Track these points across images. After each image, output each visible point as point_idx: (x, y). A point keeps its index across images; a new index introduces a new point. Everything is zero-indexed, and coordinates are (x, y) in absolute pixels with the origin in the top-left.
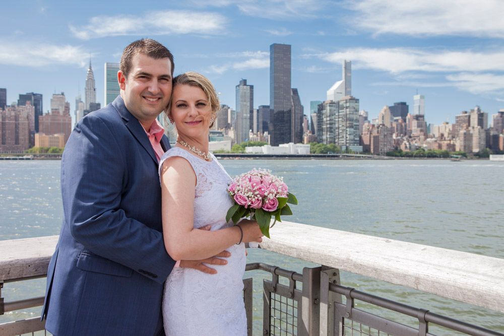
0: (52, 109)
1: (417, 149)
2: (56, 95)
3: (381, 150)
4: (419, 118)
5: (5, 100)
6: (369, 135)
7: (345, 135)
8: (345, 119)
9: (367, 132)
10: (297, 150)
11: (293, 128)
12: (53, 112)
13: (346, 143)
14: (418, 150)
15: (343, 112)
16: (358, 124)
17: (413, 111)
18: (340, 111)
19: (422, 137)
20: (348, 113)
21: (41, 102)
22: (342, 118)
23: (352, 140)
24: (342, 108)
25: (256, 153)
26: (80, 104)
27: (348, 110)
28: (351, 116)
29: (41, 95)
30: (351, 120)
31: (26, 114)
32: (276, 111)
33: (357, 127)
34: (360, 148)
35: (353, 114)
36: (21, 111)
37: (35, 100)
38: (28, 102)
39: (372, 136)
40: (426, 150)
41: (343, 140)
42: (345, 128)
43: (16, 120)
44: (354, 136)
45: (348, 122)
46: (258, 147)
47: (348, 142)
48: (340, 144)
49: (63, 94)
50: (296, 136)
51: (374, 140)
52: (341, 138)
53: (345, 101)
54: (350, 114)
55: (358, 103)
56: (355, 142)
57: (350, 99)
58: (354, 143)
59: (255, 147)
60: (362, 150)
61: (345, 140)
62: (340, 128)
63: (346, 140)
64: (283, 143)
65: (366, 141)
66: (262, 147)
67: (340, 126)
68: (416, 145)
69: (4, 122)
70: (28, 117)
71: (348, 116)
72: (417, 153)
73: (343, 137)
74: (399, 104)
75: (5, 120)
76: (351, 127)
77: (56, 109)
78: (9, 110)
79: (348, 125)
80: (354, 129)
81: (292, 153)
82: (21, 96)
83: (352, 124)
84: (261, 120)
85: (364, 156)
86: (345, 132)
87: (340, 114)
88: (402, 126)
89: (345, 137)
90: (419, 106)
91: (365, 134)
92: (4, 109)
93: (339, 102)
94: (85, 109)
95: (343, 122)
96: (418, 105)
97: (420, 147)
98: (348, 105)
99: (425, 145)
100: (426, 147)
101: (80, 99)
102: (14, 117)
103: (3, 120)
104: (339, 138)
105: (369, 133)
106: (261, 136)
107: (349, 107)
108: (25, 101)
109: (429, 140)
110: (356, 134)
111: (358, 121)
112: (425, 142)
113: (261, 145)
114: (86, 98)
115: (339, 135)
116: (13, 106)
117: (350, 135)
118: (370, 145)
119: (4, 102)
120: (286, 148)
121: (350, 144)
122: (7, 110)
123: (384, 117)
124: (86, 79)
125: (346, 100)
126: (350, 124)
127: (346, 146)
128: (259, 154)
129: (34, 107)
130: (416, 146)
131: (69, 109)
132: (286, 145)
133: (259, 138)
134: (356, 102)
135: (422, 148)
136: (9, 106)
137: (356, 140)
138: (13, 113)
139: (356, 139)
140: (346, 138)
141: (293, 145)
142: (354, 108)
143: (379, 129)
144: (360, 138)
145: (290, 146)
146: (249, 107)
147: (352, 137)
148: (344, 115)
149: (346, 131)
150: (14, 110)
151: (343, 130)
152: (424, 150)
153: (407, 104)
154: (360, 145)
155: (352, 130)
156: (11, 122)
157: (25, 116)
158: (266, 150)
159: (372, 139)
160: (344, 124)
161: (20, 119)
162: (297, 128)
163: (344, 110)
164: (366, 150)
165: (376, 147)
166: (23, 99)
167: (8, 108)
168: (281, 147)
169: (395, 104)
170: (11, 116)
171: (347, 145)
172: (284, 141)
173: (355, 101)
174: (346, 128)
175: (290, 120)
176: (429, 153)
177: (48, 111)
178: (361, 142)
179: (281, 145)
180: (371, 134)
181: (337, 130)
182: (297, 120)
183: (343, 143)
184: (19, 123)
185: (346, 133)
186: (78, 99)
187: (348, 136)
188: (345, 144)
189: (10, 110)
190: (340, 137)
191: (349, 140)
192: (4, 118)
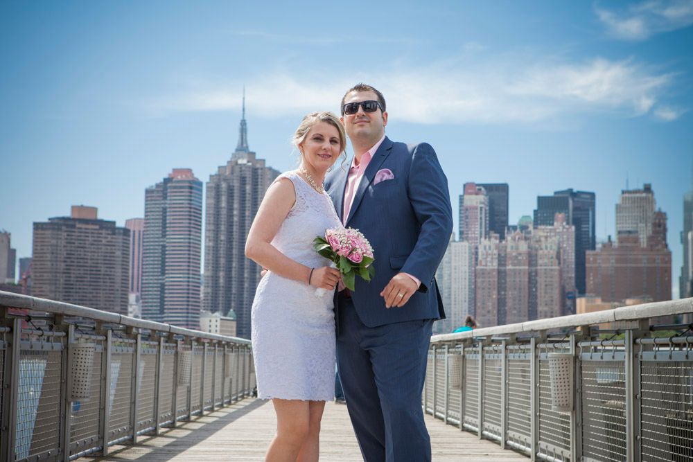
0: (619, 232)
2: (629, 192)
5: (506, 214)
12: (621, 241)
21: (590, 213)
29: (593, 195)
31: (555, 247)
36: (543, 239)
37: (575, 209)
38: (560, 216)
43: (530, 264)
49: (648, 189)
69: (502, 268)
70: (558, 257)
75: (505, 265)
77: (630, 232)
78: (514, 239)
82: (541, 200)
92: (502, 238)
102: (524, 258)
103: (499, 265)
108: (553, 214)
116: (524, 228)
119: (503, 218)
122: (509, 238)
129: (573, 228)
131: (665, 230)
136: (515, 228)
138: (523, 246)
150: (526, 239)
156: (519, 268)
157: (553, 253)
161: (540, 262)
166: (548, 207)
167: (513, 234)
170: (520, 254)
177: (610, 237)
184: (536, 272)
189: (517, 237)
192: (502, 260)
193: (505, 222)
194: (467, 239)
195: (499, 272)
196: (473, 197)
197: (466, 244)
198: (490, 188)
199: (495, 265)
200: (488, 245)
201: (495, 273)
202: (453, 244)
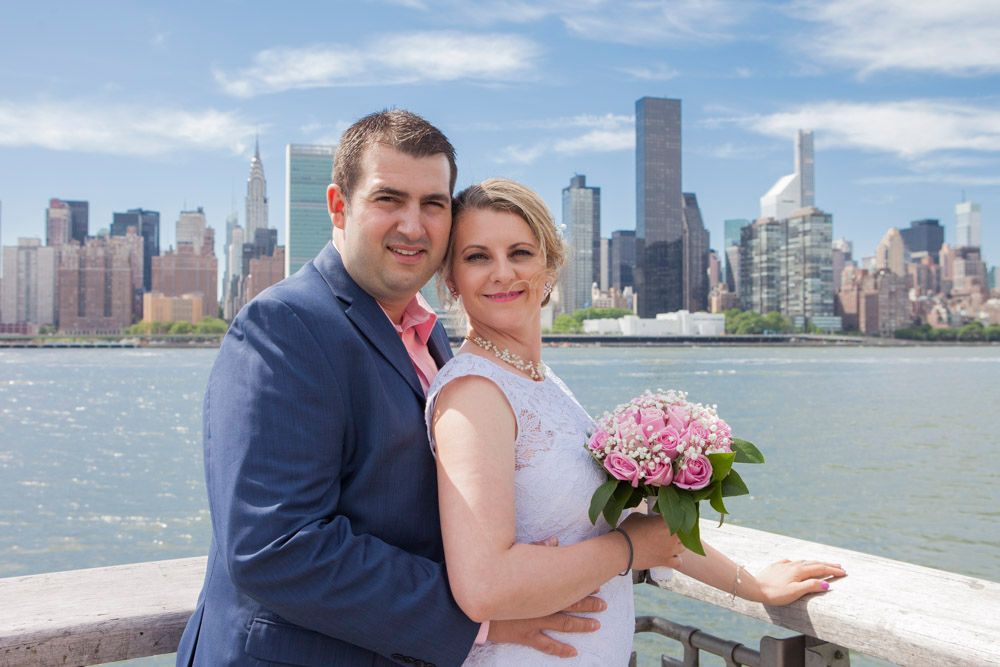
0: (179, 243)
1: (965, 323)
2: (186, 213)
3: (884, 326)
4: (970, 255)
5: (86, 226)
6: (854, 293)
7: (801, 293)
8: (802, 257)
9: (850, 287)
10: (696, 327)
11: (686, 279)
12: (180, 249)
13: (805, 311)
14: (968, 326)
15: (797, 242)
16: (829, 268)
17: (955, 238)
18: (790, 240)
19: (977, 296)
20: (808, 244)
21: (156, 228)
22: (795, 255)
23: (817, 304)
24: (796, 234)
25: (606, 333)
26: (235, 232)
27: (808, 238)
28: (816, 252)
29: (158, 214)
30: (816, 260)
31: (127, 254)
32: (648, 243)
33: (829, 274)
34: (836, 322)
35: (819, 247)
36: (117, 247)
37: (144, 224)
38: (131, 228)
39: (862, 294)
40: (986, 325)
41: (797, 305)
42: (801, 278)
43: (106, 266)
44: (823, 295)
45: (808, 265)
46: (612, 320)
47: (808, 308)
48: (790, 314)
49: (200, 211)
50: (694, 295)
51: (867, 303)
52: (792, 299)
53: (800, 220)
54: (812, 247)
55: (831, 222)
56: (823, 308)
57: (813, 215)
58: (823, 311)
59: (604, 320)
60: (839, 326)
61: (802, 305)
62: (790, 279)
63: (805, 305)
64: (666, 311)
65: (849, 305)
66: (620, 320)
67: (791, 273)
68: (963, 313)
69: (82, 269)
70: (130, 261)
71: (808, 252)
72: (965, 333)
73: (797, 298)
74: (921, 223)
75: (84, 267)
76: (816, 274)
77: (187, 243)
78: (92, 246)
79: (808, 271)
80: (823, 280)
81: (685, 332)
82: (118, 217)
83: (818, 268)
84: (617, 262)
85: (845, 338)
86: (801, 287)
87: (791, 246)
88: (929, 271)
89: (802, 299)
90: (969, 228)
91: (847, 291)
92: (82, 244)
93: (787, 222)
94: (245, 241)
95: (796, 264)
96: (965, 224)
97: (972, 319)
98: (808, 226)
99: (983, 315)
100: (986, 319)
101: (236, 221)
102: (102, 261)
103: (80, 266)
104: (788, 300)
105: (856, 288)
106: (616, 296)
107: (810, 231)
108: (126, 227)
109: (992, 302)
110: (827, 292)
111: (831, 263)
112: (983, 307)
113: (617, 316)
114: (248, 220)
115: (788, 293)
116: (101, 237)
117: (813, 292)
118: (857, 315)
119: (84, 229)
120: (671, 322)
121: (813, 312)
122: (89, 245)
123: (889, 254)
124: (249, 180)
125: (804, 217)
126: (812, 268)
127: (804, 316)
128: (613, 335)
129: (142, 239)
130: (963, 317)
131: (213, 242)
132: (671, 316)
133: (613, 301)
134: (826, 221)
135: (977, 320)
136: (93, 237)
137: (827, 305)
138: (100, 252)
139: (826, 301)
140: (805, 299)
141: (686, 316)
142: (822, 234)
143: (879, 279)
144: (836, 299)
145: (680, 318)
146: (591, 235)
147: (817, 297)
148: (798, 250)
149: (805, 284)
150: (103, 246)
151: (798, 283)
152: (981, 325)
153: (941, 223)
154: (836, 315)
155: (818, 281)
156: (97, 269)
157: (125, 258)
158: (627, 326)
159: (863, 301)
160: (800, 268)
161: (114, 265)
162: (697, 278)
163: (800, 239)
164: (850, 326)
165: (872, 319)
166: (122, 222)
167: (91, 241)
168: (660, 321)
169: (913, 223)
170: (97, 258)
171: (808, 314)
172: (666, 308)
173: (822, 219)
174: (805, 277)
175: (680, 262)
176: (992, 332)
177: (171, 247)
178: (837, 308)
179: (660, 317)
180: (859, 289)
181: (784, 282)
182: (695, 262)
183: (797, 311)
184: (111, 274)
185: (805, 290)
186: (230, 220)
187: (808, 295)
188: (802, 313)
189: (95, 245)
190: (791, 296)
191: (812, 304)
192: (82, 263)
193: (85, 232)
194: (52, 245)
195: (80, 273)
196: (58, 210)
197: (51, 250)
198: (73, 204)
199: (75, 267)
200: (70, 249)
201: (76, 274)
202: (39, 249)
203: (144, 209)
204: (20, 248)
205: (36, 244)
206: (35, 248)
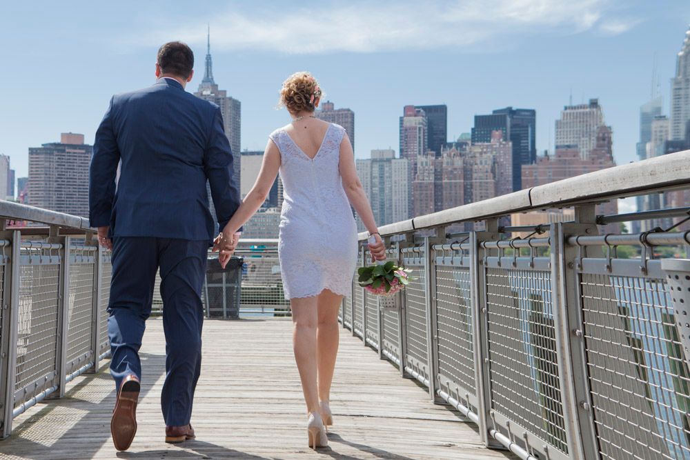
0: (557, 147)
2: (572, 108)
5: (445, 133)
12: (559, 155)
21: (530, 129)
26: (655, 125)
29: (533, 113)
31: (490, 162)
36: (478, 155)
37: (513, 126)
38: (497, 133)
43: (465, 178)
49: (594, 104)
69: (438, 182)
70: (493, 171)
75: (441, 179)
77: (568, 146)
78: (449, 156)
82: (479, 119)
92: (438, 154)
94: (670, 138)
101: (659, 110)
102: (460, 172)
103: (435, 179)
108: (491, 131)
114: (677, 109)
116: (460, 144)
119: (441, 137)
122: (445, 155)
124: (681, 53)
129: (510, 144)
131: (610, 143)
136: (450, 145)
138: (458, 162)
150: (461, 155)
157: (489, 168)
161: (475, 175)
166: (485, 126)
167: (448, 150)
170: (455, 169)
177: (546, 152)
184: (471, 185)
186: (649, 110)
189: (452, 154)
192: (438, 175)
193: (443, 141)
194: (407, 156)
195: (436, 185)
196: (413, 118)
197: (405, 160)
198: (428, 110)
199: (432, 178)
200: (425, 161)
201: (432, 187)
202: (393, 161)
203: (514, 108)
204: (374, 161)
205: (390, 156)
206: (389, 161)
